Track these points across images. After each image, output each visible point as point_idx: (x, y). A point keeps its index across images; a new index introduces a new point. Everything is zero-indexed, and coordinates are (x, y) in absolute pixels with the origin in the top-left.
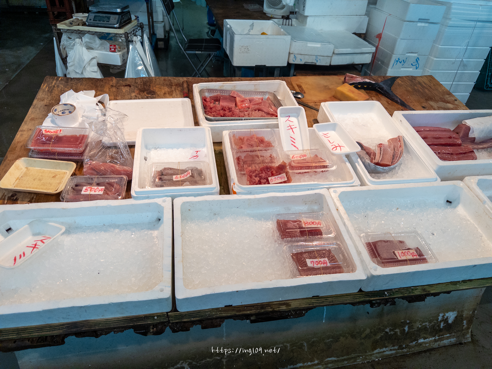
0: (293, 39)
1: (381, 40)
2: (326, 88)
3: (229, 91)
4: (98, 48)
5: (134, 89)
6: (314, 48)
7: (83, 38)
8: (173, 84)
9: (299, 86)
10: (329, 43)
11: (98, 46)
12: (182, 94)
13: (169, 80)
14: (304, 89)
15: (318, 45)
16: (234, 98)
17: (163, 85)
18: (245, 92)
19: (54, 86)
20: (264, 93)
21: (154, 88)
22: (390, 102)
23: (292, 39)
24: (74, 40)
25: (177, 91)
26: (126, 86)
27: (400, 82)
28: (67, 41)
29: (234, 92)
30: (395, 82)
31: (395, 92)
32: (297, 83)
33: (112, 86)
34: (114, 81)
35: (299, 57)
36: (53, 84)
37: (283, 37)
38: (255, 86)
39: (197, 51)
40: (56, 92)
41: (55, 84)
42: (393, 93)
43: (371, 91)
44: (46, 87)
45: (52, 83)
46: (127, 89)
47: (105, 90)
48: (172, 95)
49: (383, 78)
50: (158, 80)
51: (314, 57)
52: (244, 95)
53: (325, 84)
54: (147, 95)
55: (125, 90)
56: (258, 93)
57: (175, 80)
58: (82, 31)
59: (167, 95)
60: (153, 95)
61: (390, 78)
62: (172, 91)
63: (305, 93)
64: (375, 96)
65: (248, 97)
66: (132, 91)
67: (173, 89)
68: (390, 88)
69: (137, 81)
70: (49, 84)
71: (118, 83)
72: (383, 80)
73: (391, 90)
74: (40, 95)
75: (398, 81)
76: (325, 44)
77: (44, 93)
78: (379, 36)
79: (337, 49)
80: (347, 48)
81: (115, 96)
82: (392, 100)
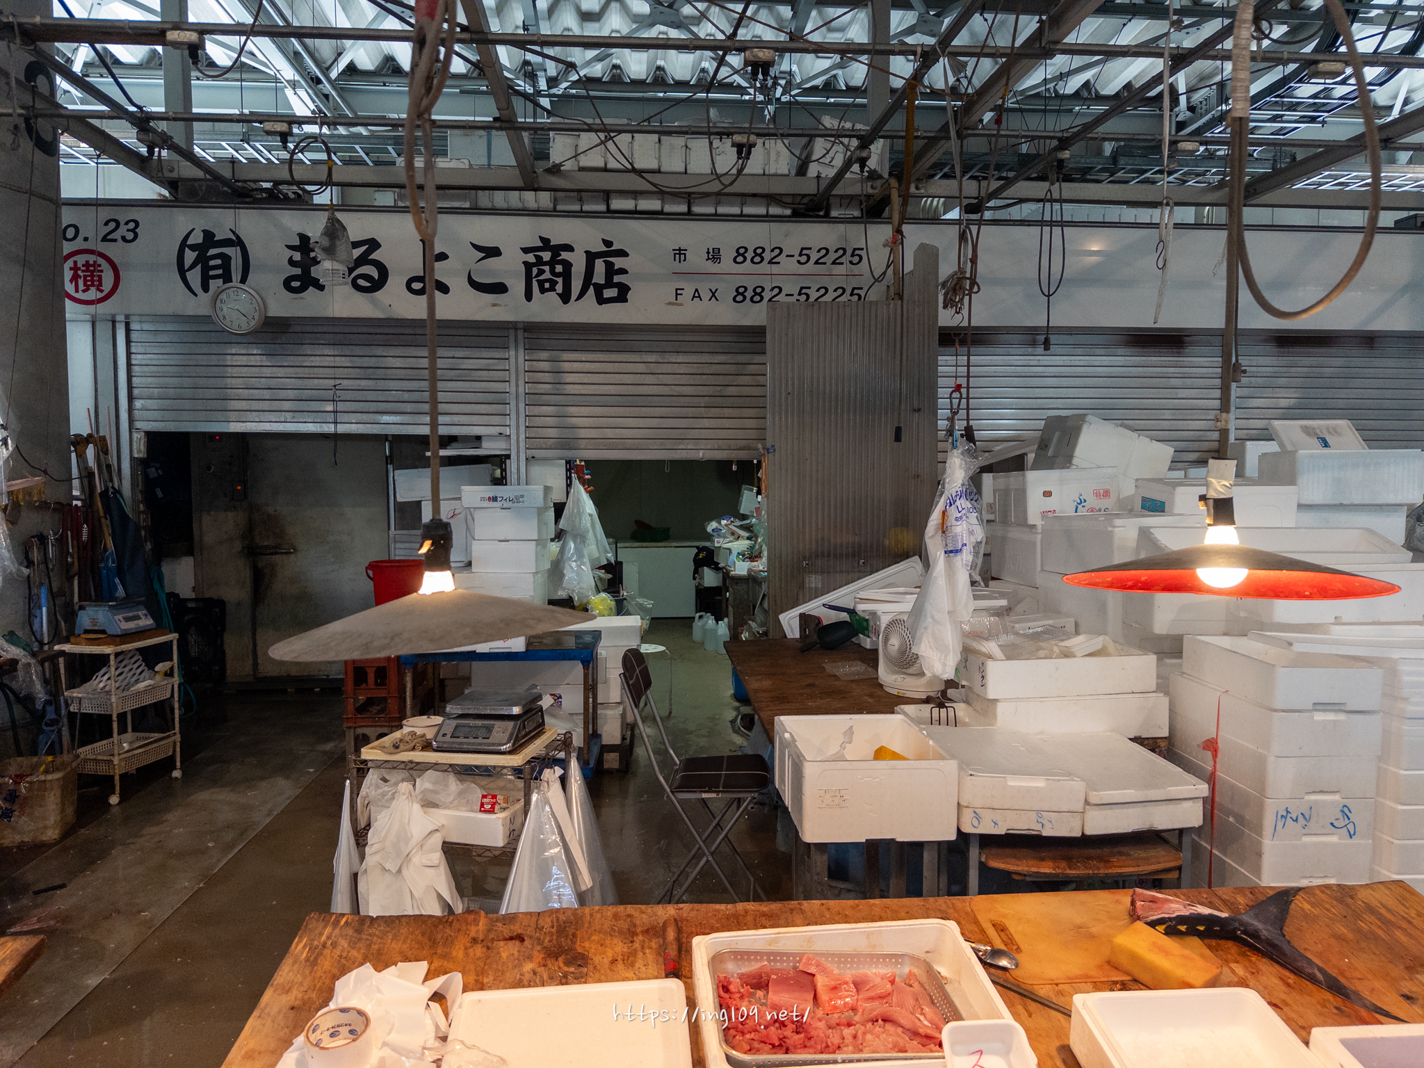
0: (967, 766)
1: (1219, 756)
2: (1082, 934)
3: (794, 955)
4: (451, 803)
5: (532, 949)
6: (1028, 790)
7: (418, 780)
8: (639, 930)
9: (1001, 928)
10: (1069, 774)
11: (451, 798)
12: (661, 960)
13: (629, 916)
14: (1014, 935)
15: (1039, 783)
16: (811, 977)
17: (611, 933)
18: (842, 958)
19: (324, 946)
20: (896, 958)
21: (587, 944)
22: (1292, 979)
23: (960, 768)
24: (396, 784)
25: (647, 951)
26: (511, 939)
27: (1307, 906)
28: (378, 787)
29: (809, 959)
30: (1293, 906)
31: (1300, 945)
32: (992, 916)
33: (475, 940)
34: (481, 924)
35: (987, 816)
36: (324, 938)
37: (934, 764)
38: (868, 938)
39: (705, 792)
40: (326, 964)
41: (329, 937)
42: (1293, 947)
43: (1222, 942)
44: (304, 947)
45: (321, 934)
46: (514, 947)
47: (454, 953)
48: (632, 965)
49: (1250, 895)
50: (599, 916)
51: (1033, 816)
52: (837, 968)
53: (1078, 920)
54: (566, 969)
55: (507, 951)
56: (878, 960)
57: (644, 916)
58: (419, 763)
59: (620, 966)
60: (581, 969)
61: (1271, 893)
62: (633, 954)
63: (1019, 950)
64: (1239, 958)
65: (849, 974)
66: (527, 954)
67: (637, 945)
68: (1281, 930)
69: (541, 922)
70: (313, 940)
71: (489, 931)
72: (1251, 904)
73: (1284, 936)
74: (286, 973)
75: (1300, 903)
76: (1059, 780)
77: (295, 968)
78: (1211, 746)
79: (1095, 790)
80: (1125, 789)
81: (477, 975)
82: (1298, 972)
